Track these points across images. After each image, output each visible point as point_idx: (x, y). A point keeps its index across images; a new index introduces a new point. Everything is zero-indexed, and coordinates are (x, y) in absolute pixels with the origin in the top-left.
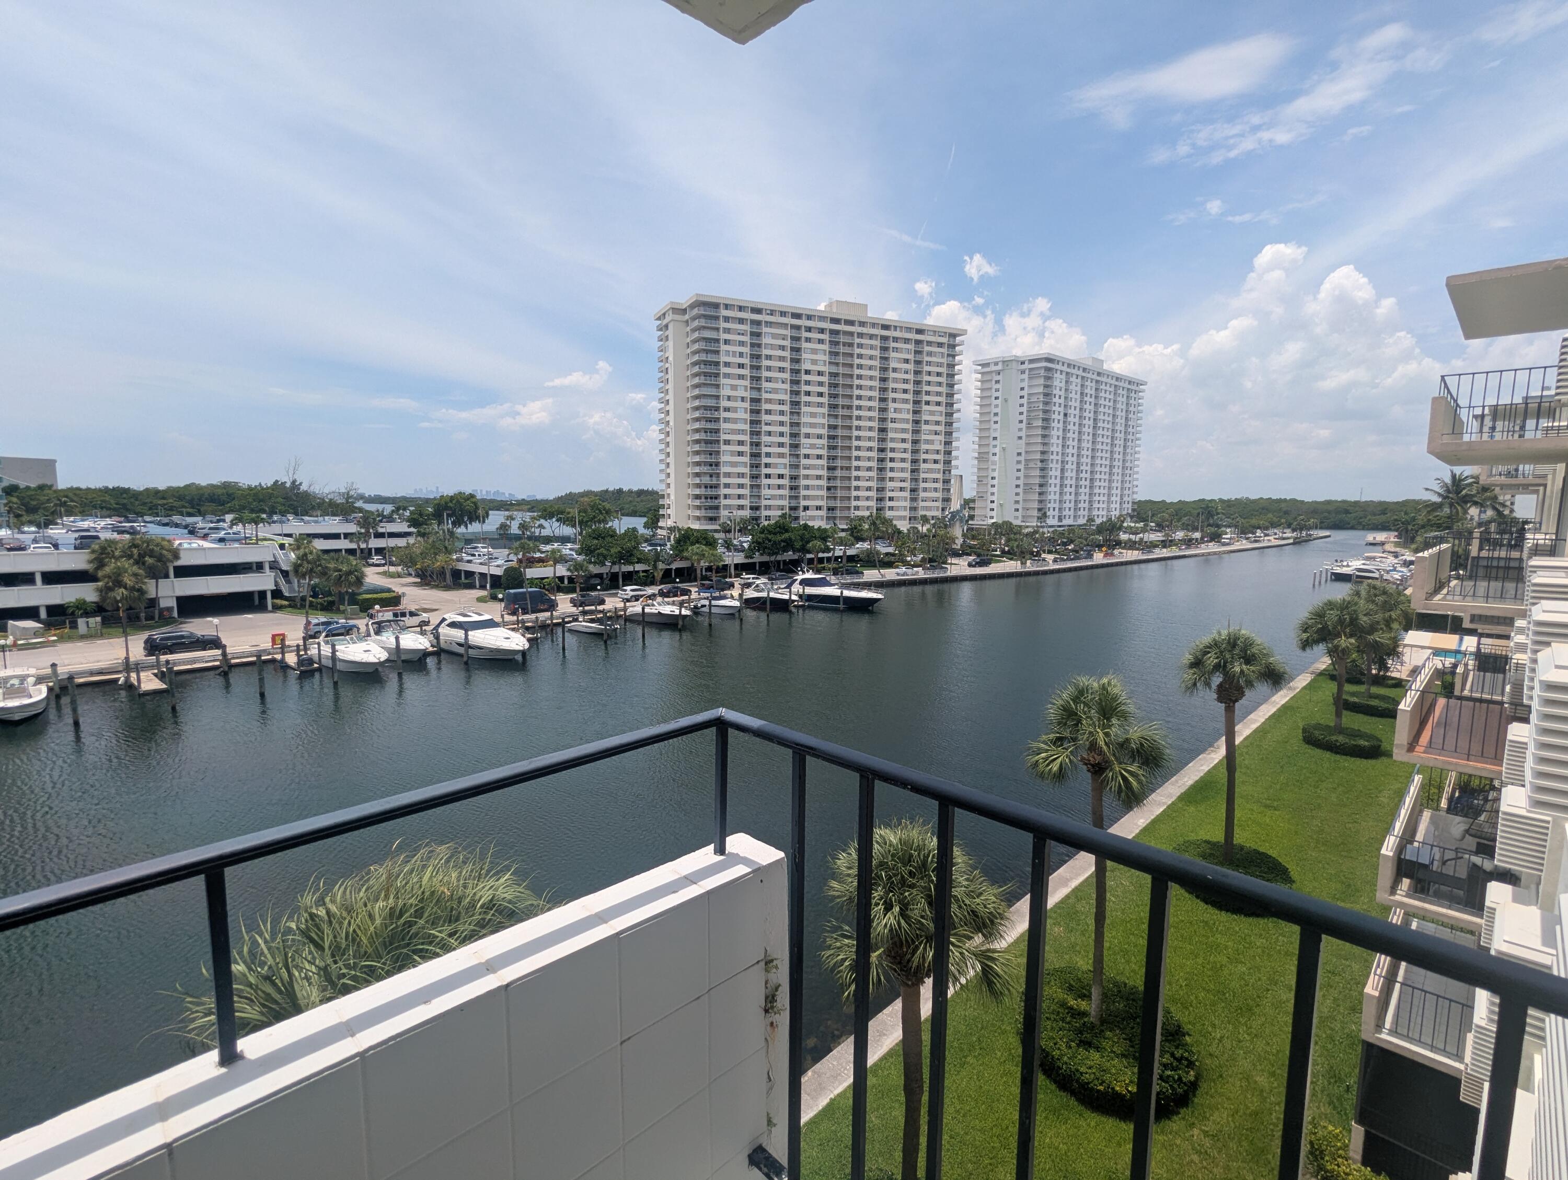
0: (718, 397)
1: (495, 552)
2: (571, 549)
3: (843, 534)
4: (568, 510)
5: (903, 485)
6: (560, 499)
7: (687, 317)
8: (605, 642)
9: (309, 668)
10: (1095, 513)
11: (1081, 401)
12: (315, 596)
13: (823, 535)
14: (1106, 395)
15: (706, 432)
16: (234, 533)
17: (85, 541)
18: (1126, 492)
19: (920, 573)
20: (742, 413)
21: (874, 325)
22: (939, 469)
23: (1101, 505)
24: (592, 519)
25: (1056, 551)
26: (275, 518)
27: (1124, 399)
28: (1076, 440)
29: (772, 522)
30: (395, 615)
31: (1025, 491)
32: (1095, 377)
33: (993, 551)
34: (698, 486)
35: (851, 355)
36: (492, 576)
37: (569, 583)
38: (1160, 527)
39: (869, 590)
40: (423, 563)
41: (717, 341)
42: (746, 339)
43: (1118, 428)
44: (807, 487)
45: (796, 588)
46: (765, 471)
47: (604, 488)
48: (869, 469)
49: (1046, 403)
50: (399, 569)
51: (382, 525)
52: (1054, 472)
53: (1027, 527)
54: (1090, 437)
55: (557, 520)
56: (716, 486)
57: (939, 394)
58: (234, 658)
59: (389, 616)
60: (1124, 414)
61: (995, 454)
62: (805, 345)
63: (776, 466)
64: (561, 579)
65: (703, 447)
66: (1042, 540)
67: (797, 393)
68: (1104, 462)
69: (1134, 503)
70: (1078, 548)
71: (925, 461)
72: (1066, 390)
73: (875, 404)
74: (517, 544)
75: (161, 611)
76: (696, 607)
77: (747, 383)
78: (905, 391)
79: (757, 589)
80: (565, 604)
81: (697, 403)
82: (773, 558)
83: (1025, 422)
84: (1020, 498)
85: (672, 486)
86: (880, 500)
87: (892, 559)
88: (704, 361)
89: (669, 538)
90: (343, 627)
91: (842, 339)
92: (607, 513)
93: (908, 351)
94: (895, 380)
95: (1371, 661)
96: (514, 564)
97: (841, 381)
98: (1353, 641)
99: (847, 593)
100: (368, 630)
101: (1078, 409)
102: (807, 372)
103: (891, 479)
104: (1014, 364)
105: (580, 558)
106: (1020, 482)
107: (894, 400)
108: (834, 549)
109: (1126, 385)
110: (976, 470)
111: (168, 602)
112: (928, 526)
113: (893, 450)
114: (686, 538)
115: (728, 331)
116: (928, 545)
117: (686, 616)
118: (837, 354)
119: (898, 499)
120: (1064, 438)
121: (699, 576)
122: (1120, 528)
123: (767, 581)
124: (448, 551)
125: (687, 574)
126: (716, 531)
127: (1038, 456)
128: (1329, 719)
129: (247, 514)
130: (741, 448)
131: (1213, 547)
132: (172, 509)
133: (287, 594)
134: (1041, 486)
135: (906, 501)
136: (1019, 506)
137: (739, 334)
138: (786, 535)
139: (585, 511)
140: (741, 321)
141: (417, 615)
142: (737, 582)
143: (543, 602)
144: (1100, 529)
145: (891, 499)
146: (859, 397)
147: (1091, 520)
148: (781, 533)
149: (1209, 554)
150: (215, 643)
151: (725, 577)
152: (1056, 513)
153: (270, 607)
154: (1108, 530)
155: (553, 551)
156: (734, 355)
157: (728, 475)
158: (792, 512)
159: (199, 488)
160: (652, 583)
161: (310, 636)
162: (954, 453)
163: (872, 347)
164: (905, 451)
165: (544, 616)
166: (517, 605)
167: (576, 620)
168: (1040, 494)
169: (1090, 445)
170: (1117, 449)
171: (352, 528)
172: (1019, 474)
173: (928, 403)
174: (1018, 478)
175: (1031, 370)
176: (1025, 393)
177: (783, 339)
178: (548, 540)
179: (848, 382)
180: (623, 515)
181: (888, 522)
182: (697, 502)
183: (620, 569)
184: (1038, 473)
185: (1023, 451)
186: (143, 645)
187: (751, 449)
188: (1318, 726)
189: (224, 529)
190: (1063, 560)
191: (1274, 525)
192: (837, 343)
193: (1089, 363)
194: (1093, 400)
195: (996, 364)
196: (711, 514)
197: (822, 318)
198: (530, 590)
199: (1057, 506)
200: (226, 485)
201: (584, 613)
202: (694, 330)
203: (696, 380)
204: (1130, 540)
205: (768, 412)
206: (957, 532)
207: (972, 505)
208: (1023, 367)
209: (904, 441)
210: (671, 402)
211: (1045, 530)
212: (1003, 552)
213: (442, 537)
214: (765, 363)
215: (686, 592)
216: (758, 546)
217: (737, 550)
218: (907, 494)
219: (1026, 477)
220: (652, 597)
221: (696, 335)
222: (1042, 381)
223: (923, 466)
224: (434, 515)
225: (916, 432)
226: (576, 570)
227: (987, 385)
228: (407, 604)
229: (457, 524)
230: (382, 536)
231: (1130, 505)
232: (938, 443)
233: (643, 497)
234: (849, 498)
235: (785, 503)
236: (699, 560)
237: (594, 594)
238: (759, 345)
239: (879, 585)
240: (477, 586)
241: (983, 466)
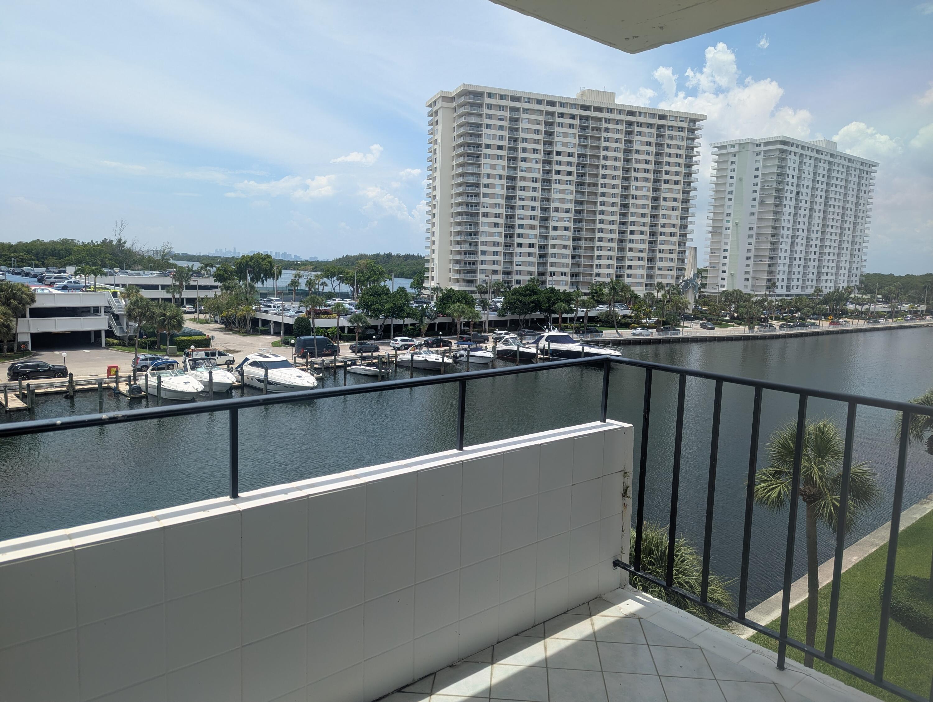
0: (478, 175)
1: (287, 305)
2: (350, 304)
3: (585, 298)
4: (347, 270)
5: (641, 255)
6: (340, 260)
7: (454, 104)
9: (138, 395)
10: (823, 284)
11: (813, 181)
12: (141, 336)
13: (567, 298)
14: (838, 175)
15: (467, 205)
16: (75, 282)
18: (855, 265)
19: (654, 334)
20: (499, 189)
21: (620, 112)
22: (675, 242)
23: (829, 277)
24: (368, 279)
25: (783, 318)
26: (107, 270)
27: (856, 179)
28: (807, 217)
29: (522, 285)
30: (207, 354)
31: (755, 263)
32: (828, 158)
33: (722, 316)
34: (459, 252)
35: (599, 138)
36: (285, 324)
37: (348, 332)
38: (887, 299)
39: (608, 347)
40: (228, 312)
41: (480, 125)
42: (506, 123)
43: (849, 205)
44: (554, 256)
45: (543, 344)
46: (517, 240)
47: (376, 253)
48: (611, 240)
49: (779, 183)
50: (207, 316)
51: (193, 278)
52: (784, 245)
53: (756, 295)
54: (821, 215)
55: (338, 279)
56: (475, 253)
57: (677, 173)
58: (77, 385)
59: (202, 354)
60: (855, 193)
61: (728, 229)
62: (557, 129)
63: (527, 236)
64: (342, 329)
65: (464, 219)
66: (770, 307)
67: (549, 172)
68: (833, 237)
69: (862, 276)
70: (804, 316)
71: (662, 234)
72: (800, 170)
73: (618, 182)
74: (305, 299)
75: (19, 344)
76: (455, 357)
77: (505, 163)
78: (646, 171)
79: (506, 342)
80: (346, 350)
81: (460, 180)
82: (522, 317)
83: (758, 199)
84: (750, 269)
85: (437, 252)
86: (620, 268)
87: (629, 320)
88: (468, 143)
89: (432, 297)
90: (164, 362)
91: (591, 124)
92: (380, 274)
93: (651, 135)
94: (638, 161)
96: (304, 315)
97: (588, 161)
99: (587, 349)
100: (185, 366)
101: (810, 188)
102: (559, 153)
103: (631, 250)
104: (750, 145)
105: (359, 312)
106: (751, 255)
107: (636, 179)
108: (577, 311)
109: (858, 166)
110: (709, 243)
111: (24, 337)
112: (663, 292)
113: (633, 224)
114: (448, 297)
115: (489, 117)
116: (663, 309)
117: (448, 364)
118: (586, 137)
119: (636, 267)
120: (795, 215)
121: (459, 330)
122: (847, 299)
123: (516, 336)
124: (249, 302)
125: (449, 328)
126: (473, 292)
127: (770, 231)
130: (497, 220)
132: (22, 261)
133: (117, 334)
134: (771, 258)
135: (643, 269)
136: (749, 276)
137: (499, 119)
138: (535, 297)
139: (362, 273)
140: (502, 108)
141: (225, 355)
142: (491, 336)
143: (327, 348)
144: (827, 299)
145: (630, 267)
146: (604, 176)
147: (818, 290)
148: (530, 295)
150: (62, 372)
151: (481, 332)
152: (785, 283)
153: (103, 345)
154: (835, 300)
155: (338, 305)
156: (494, 139)
157: (485, 243)
158: (540, 278)
159: (42, 243)
160: (419, 335)
161: (138, 369)
162: (689, 228)
163: (618, 131)
164: (644, 224)
165: (328, 359)
166: (307, 350)
167: (355, 364)
168: (770, 265)
169: (820, 222)
170: (847, 225)
171: (169, 281)
172: (750, 247)
173: (667, 182)
174: (749, 251)
175: (766, 151)
176: (759, 173)
177: (539, 124)
178: (330, 296)
179: (595, 162)
180: (393, 276)
181: (626, 288)
182: (458, 267)
183: (392, 322)
184: (768, 246)
185: (755, 226)
186: (7, 372)
187: (506, 221)
189: (66, 279)
190: (789, 326)
192: (586, 128)
193: (823, 146)
194: (825, 180)
195: (733, 146)
196: (469, 277)
197: (574, 106)
198: (317, 337)
199: (786, 277)
200: (64, 242)
201: (363, 358)
202: (460, 116)
203: (461, 160)
204: (856, 310)
205: (523, 189)
206: (690, 298)
207: (704, 274)
208: (759, 149)
209: (643, 215)
210: (438, 179)
211: (774, 299)
212: (733, 318)
213: (244, 291)
214: (521, 145)
215: (448, 344)
216: (509, 306)
217: (491, 309)
218: (644, 263)
219: (757, 249)
220: (419, 346)
221: (462, 120)
222: (776, 162)
223: (660, 238)
224: (236, 272)
225: (655, 207)
226: (356, 321)
227: (723, 166)
228: (215, 346)
229: (256, 278)
230: (193, 288)
231: (858, 278)
232: (675, 218)
233: (409, 261)
234: (591, 266)
235: (534, 269)
236: (459, 317)
237: (370, 342)
238: (517, 130)
239: (616, 344)
240: (272, 333)
241: (716, 239)
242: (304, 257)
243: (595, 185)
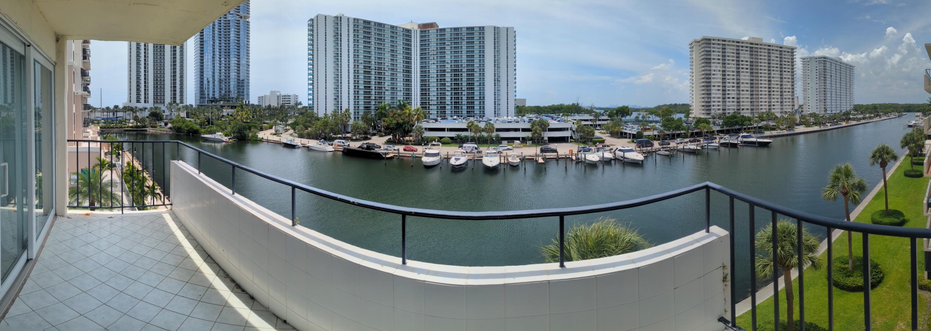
0: (710, 70)
1: (634, 126)
2: (659, 125)
3: (756, 119)
4: (658, 111)
5: (778, 100)
6: (656, 107)
7: (700, 44)
8: (670, 158)
9: (579, 161)
10: (842, 109)
11: (836, 72)
12: (581, 139)
13: (749, 119)
14: (843, 70)
15: (706, 83)
16: (562, 119)
17: (530, 120)
18: (851, 102)
19: (785, 132)
20: (719, 75)
21: (765, 45)
22: (790, 95)
23: (844, 106)
24: (666, 114)
25: (830, 122)
26: (572, 114)
27: (849, 71)
28: (835, 84)
29: (731, 115)
30: (603, 146)
31: (819, 102)
32: (839, 64)
33: (810, 123)
34: (703, 102)
35: (758, 55)
36: (633, 134)
37: (658, 137)
38: (862, 113)
39: (767, 139)
40: (612, 129)
41: (710, 51)
42: (721, 50)
43: (847, 81)
44: (743, 102)
45: (740, 139)
46: (727, 96)
48: (765, 95)
49: (824, 72)
50: (605, 131)
51: (600, 117)
52: (829, 95)
53: (821, 114)
54: (839, 84)
55: (655, 115)
56: (710, 102)
57: (789, 68)
58: (560, 156)
59: (601, 146)
60: (849, 76)
61: (809, 89)
62: (741, 52)
63: (731, 94)
64: (655, 136)
65: (705, 88)
66: (826, 118)
67: (739, 68)
68: (844, 92)
70: (837, 121)
71: (785, 92)
72: (831, 68)
73: (766, 72)
74: (641, 123)
75: (544, 141)
76: (702, 146)
77: (721, 65)
78: (777, 67)
79: (725, 139)
80: (656, 145)
81: (703, 73)
82: (731, 128)
83: (818, 78)
84: (818, 104)
85: (694, 102)
86: (770, 106)
87: (775, 127)
88: (706, 58)
89: (693, 121)
90: (588, 149)
91: (754, 50)
92: (671, 112)
93: (777, 54)
94: (773, 64)
95: (919, 150)
96: (640, 130)
97: (754, 64)
98: (914, 144)
99: (759, 140)
100: (595, 150)
101: (835, 74)
102: (742, 61)
103: (773, 98)
104: (814, 59)
105: (662, 128)
106: (818, 99)
107: (773, 70)
108: (753, 124)
109: (849, 67)
110: (803, 95)
111: (546, 138)
112: (787, 115)
113: (773, 88)
114: (699, 121)
115: (714, 48)
116: (787, 122)
117: (699, 150)
118: (752, 55)
119: (776, 105)
120: (831, 84)
121: (704, 135)
122: (850, 114)
123: (729, 136)
124: (619, 126)
125: (699, 134)
126: (710, 118)
127: (823, 90)
128: (909, 168)
129: (566, 113)
130: (719, 88)
131: (877, 119)
132: (549, 112)
133: (574, 138)
134: (824, 100)
135: (779, 106)
136: (818, 107)
137: (718, 49)
138: (736, 120)
139: (664, 112)
140: (719, 44)
141: (609, 146)
142: (718, 137)
143: (649, 144)
144: (844, 114)
145: (774, 105)
146: (761, 70)
147: (841, 111)
148: (734, 119)
149: (876, 121)
150: (555, 151)
151: (713, 135)
152: (830, 109)
153: (569, 142)
154: (846, 114)
155: (653, 126)
156: (716, 56)
157: (714, 98)
158: (738, 111)
159: (555, 106)
160: (687, 138)
161: (579, 151)
162: (795, 89)
163: (765, 52)
164: (778, 88)
165: (649, 148)
166: (641, 145)
167: (660, 150)
168: (824, 103)
169: (839, 86)
170: (848, 88)
171: (592, 118)
172: (817, 96)
173: (785, 71)
175: (819, 61)
176: (817, 69)
177: (734, 50)
178: (651, 122)
179: (757, 64)
180: (677, 113)
181: (773, 114)
182: (703, 108)
183: (676, 132)
184: (823, 95)
185: (818, 88)
186: (540, 150)
187: (723, 88)
188: (907, 171)
189: (560, 118)
190: (833, 125)
191: (893, 111)
192: (752, 51)
193: (837, 59)
194: (839, 71)
195: (808, 59)
196: (708, 112)
197: (747, 43)
198: (645, 139)
199: (830, 107)
201: (663, 148)
202: (702, 48)
203: (703, 65)
204: (853, 118)
205: (729, 75)
206: (797, 117)
207: (802, 107)
208: (816, 60)
209: (777, 84)
210: (694, 73)
211: (827, 115)
212: (813, 123)
213: (618, 121)
214: (727, 58)
215: (699, 141)
216: (725, 124)
217: (718, 125)
218: (779, 103)
219: (819, 97)
220: (687, 142)
221: (703, 49)
222: (823, 65)
223: (784, 93)
224: (616, 113)
225: (781, 81)
226: (661, 133)
227: (805, 66)
228: (607, 143)
229: (622, 116)
230: (600, 120)
231: (853, 106)
232: (789, 85)
233: (684, 106)
234: (758, 105)
235: (735, 107)
236: (704, 129)
237: (666, 141)
238: (725, 52)
239: (770, 137)
240: (628, 137)
241: (805, 93)
242: (643, 106)
243: (757, 73)
